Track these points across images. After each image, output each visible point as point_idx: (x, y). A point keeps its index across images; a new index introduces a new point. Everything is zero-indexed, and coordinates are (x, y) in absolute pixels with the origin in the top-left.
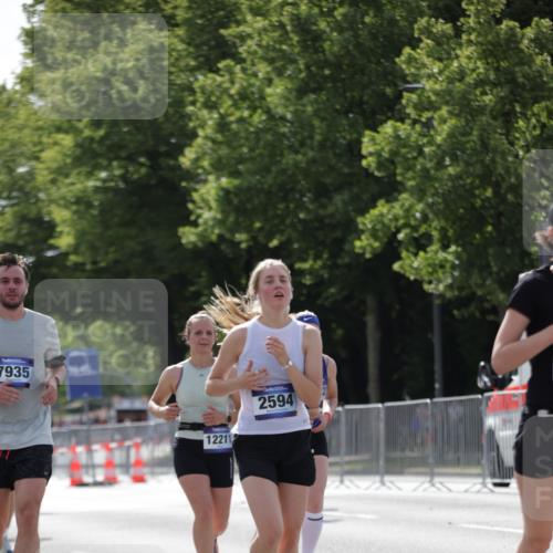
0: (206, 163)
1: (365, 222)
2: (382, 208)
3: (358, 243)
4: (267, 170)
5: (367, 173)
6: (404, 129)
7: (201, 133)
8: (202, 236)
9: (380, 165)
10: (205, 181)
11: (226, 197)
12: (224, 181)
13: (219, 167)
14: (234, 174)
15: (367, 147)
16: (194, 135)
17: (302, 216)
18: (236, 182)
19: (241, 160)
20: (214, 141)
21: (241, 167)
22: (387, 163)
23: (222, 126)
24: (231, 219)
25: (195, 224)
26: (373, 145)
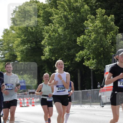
0: (46, 44)
1: (78, 55)
2: (81, 52)
3: (76, 59)
4: (58, 45)
5: (78, 45)
6: (85, 37)
7: (45, 37)
8: (45, 58)
9: (80, 44)
10: (46, 47)
11: (50, 50)
12: (50, 47)
13: (49, 44)
14: (52, 46)
15: (78, 40)
16: (44, 38)
17: (65, 54)
18: (52, 47)
19: (53, 43)
20: (48, 39)
21: (53, 44)
22: (82, 43)
23: (50, 36)
24: (51, 55)
25: (44, 56)
26: (79, 40)
